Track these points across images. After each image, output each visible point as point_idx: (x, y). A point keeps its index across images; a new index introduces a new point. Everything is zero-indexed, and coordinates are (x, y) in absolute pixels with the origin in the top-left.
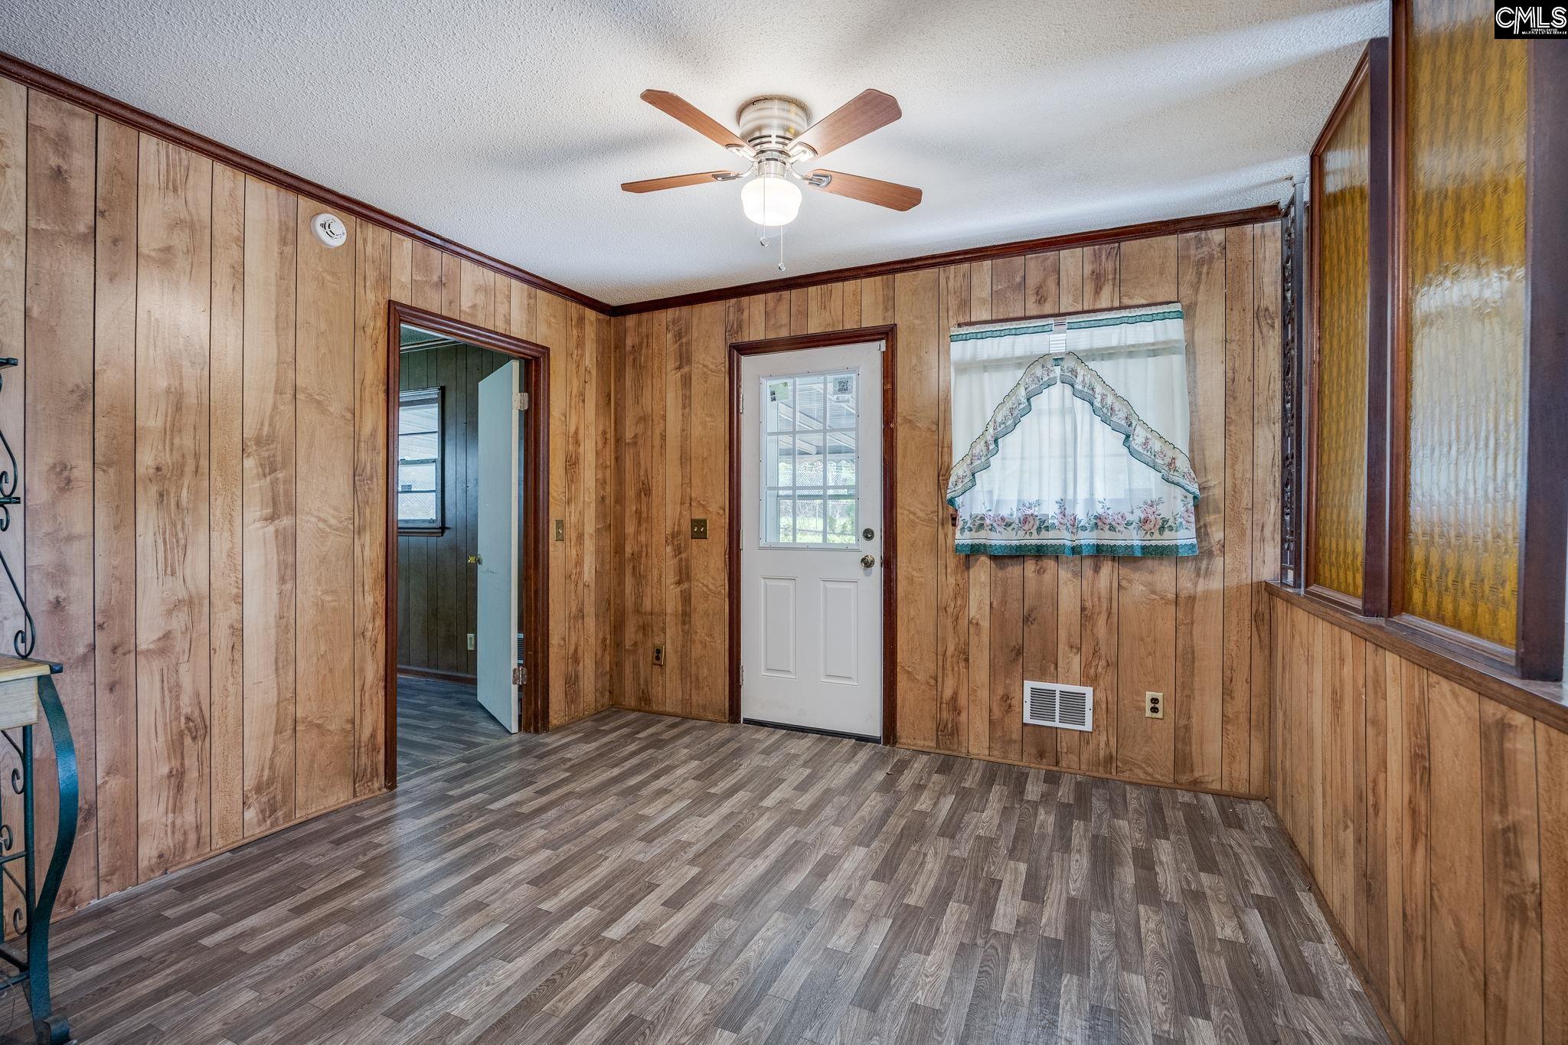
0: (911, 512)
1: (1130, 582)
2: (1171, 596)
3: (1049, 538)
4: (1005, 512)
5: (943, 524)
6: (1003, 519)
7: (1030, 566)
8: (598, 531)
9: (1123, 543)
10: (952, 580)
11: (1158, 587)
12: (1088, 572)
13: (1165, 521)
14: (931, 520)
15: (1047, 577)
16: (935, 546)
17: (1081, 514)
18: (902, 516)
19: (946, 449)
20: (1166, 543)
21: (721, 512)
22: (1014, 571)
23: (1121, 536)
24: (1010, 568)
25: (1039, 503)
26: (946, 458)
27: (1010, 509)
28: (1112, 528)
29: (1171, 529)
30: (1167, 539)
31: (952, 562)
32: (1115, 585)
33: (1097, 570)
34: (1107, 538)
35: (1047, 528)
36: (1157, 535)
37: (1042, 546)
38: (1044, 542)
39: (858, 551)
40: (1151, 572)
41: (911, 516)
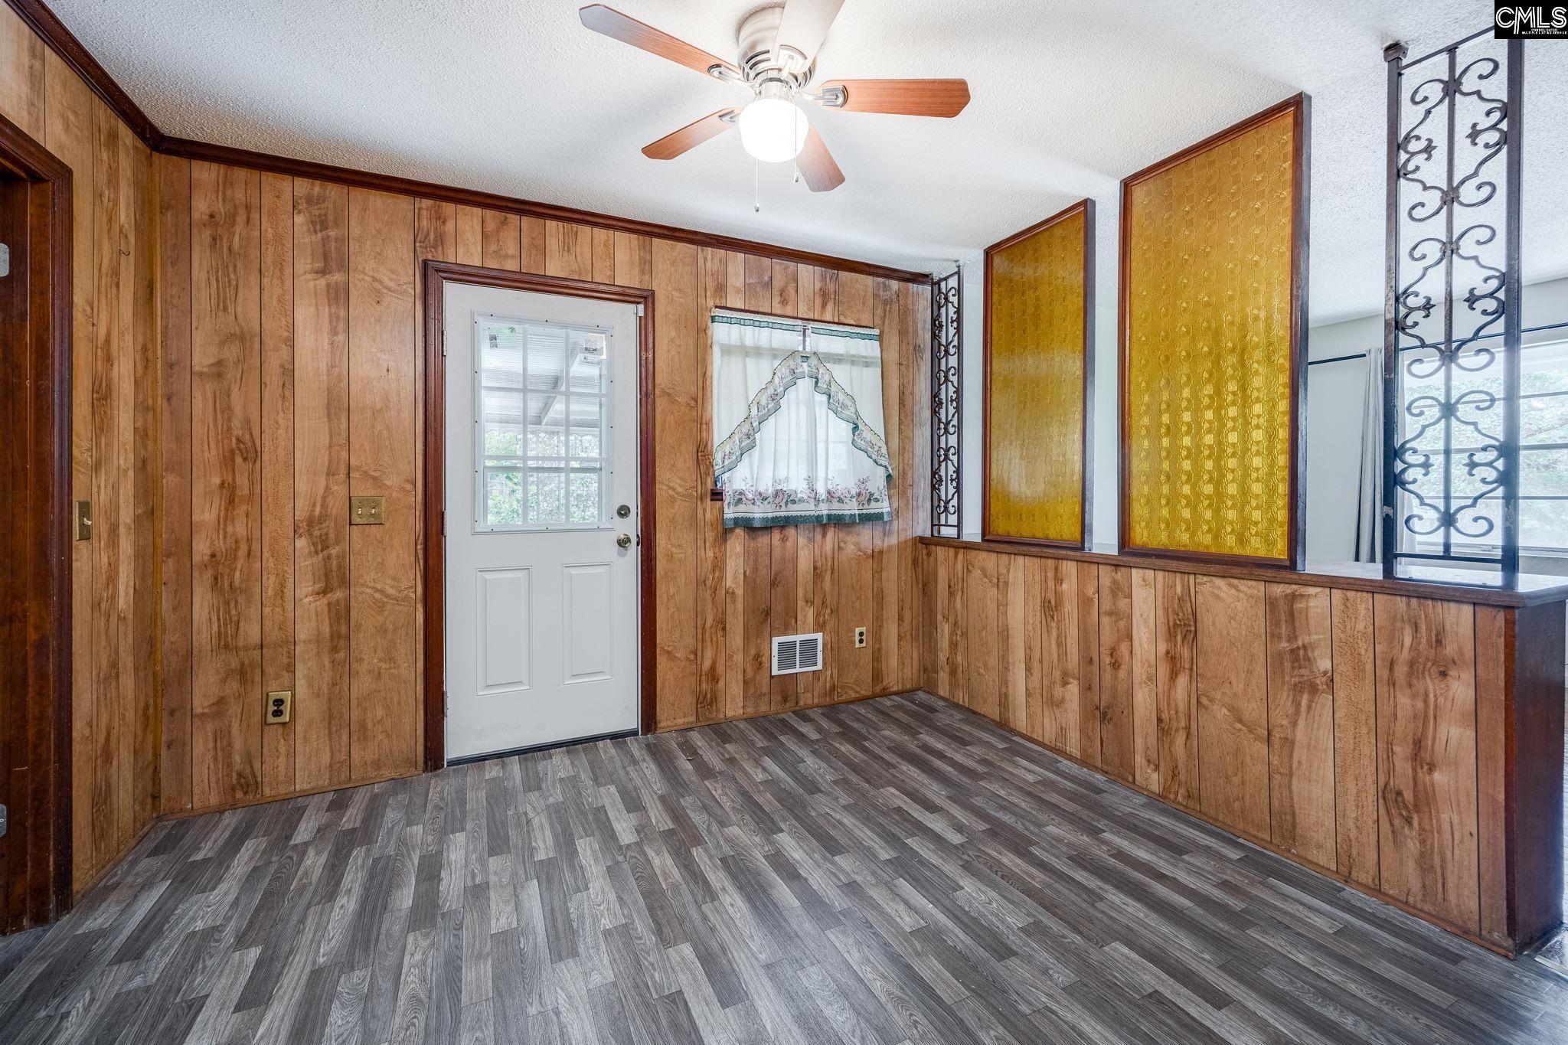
0: (670, 488)
1: (845, 543)
2: (870, 552)
3: (795, 510)
4: (762, 489)
5: (701, 499)
6: (760, 494)
7: (776, 535)
8: (137, 519)
9: (848, 512)
10: (710, 554)
11: (863, 546)
12: (818, 537)
13: (871, 495)
14: (690, 496)
15: (789, 544)
16: (694, 522)
17: (821, 491)
18: (661, 492)
19: (704, 426)
20: (872, 511)
21: (409, 487)
22: (763, 540)
23: (847, 507)
24: (760, 539)
25: (787, 479)
26: (704, 434)
27: (766, 486)
28: (840, 500)
29: (877, 500)
30: (874, 508)
31: (710, 536)
32: (836, 547)
33: (824, 536)
34: (837, 509)
35: (794, 502)
36: (866, 506)
37: (788, 517)
38: (790, 514)
39: (612, 530)
40: (858, 535)
41: (670, 492)
